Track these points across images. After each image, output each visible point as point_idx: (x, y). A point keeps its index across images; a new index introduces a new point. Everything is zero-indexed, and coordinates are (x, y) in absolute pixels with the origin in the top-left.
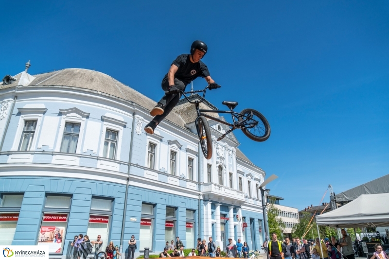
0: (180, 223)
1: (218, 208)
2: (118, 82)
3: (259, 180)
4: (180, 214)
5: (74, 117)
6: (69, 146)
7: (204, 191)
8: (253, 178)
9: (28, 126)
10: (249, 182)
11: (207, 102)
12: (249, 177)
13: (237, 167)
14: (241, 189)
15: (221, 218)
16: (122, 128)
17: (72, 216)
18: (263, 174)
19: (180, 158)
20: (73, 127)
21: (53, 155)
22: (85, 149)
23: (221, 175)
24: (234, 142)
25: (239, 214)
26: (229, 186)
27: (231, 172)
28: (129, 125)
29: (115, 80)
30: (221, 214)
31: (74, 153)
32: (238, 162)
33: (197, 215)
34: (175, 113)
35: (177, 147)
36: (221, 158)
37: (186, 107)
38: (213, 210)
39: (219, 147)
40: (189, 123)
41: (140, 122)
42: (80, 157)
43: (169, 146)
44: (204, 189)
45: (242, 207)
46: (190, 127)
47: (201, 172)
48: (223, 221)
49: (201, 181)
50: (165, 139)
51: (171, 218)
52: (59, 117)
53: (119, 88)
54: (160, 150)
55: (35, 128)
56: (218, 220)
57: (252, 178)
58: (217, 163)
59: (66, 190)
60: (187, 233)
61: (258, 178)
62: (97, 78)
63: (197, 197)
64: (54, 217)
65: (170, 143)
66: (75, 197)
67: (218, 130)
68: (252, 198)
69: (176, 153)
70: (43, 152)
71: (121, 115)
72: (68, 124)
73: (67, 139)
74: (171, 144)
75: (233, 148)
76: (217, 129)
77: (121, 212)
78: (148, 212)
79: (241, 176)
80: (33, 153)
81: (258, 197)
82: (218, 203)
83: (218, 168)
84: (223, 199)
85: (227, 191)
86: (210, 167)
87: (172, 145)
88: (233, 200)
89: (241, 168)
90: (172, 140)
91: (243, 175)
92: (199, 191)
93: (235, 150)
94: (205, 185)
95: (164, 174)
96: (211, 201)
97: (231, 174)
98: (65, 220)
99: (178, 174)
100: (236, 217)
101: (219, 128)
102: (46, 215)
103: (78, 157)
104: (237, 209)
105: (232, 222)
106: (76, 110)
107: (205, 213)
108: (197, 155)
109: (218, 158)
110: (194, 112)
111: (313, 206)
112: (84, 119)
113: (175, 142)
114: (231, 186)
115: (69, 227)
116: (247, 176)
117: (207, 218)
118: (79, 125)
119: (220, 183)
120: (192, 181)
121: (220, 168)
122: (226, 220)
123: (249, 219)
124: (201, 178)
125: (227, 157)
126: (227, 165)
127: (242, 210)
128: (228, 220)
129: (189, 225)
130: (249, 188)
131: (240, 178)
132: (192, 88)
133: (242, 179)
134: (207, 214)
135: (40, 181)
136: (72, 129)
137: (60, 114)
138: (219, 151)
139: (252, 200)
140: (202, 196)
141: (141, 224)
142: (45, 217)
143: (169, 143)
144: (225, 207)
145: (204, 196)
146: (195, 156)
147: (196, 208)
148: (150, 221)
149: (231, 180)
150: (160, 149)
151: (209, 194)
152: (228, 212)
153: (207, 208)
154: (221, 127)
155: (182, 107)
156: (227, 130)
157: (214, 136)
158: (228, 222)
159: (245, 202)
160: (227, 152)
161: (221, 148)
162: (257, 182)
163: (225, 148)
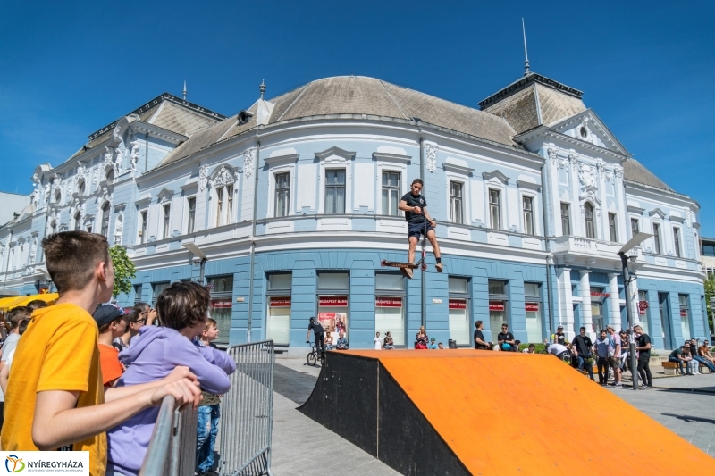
0: (513, 304)
1: (586, 277)
2: (392, 86)
3: (681, 220)
4: (513, 290)
5: (335, 162)
6: (335, 204)
7: (556, 251)
8: (667, 217)
9: (280, 183)
10: (656, 226)
11: (557, 85)
12: (656, 216)
13: (625, 200)
15: (592, 294)
16: (405, 166)
17: (353, 298)
18: (691, 206)
19: (506, 200)
20: (336, 176)
21: (316, 219)
22: (357, 207)
23: (592, 220)
24: (619, 153)
26: (608, 237)
27: (613, 210)
28: (416, 160)
29: (387, 84)
30: (591, 287)
31: (342, 212)
32: (627, 191)
33: (545, 291)
34: (496, 117)
35: (500, 182)
36: (589, 189)
37: (515, 102)
38: (575, 282)
39: (585, 168)
40: (523, 133)
41: (432, 151)
42: (352, 218)
43: (486, 181)
44: (555, 248)
45: (639, 272)
46: (524, 141)
47: (549, 218)
48: (597, 298)
49: (550, 235)
50: (478, 172)
51: (499, 297)
52: (316, 164)
53: (394, 98)
54: (470, 192)
55: (289, 184)
56: (586, 297)
57: (663, 218)
58: (581, 199)
59: (341, 266)
60: (528, 320)
61: (679, 215)
62: (358, 88)
63: (544, 262)
64: (331, 301)
65: (485, 176)
66: (353, 273)
67: (581, 137)
68: (664, 256)
69: (498, 192)
70: (305, 216)
71: (401, 146)
72: (328, 171)
73: (331, 194)
74: (488, 179)
75: (616, 166)
76: (579, 136)
77: (419, 292)
78: (460, 290)
79: (636, 216)
80: (292, 219)
81: (678, 253)
82: (586, 268)
83: (583, 208)
84: (596, 262)
85: (603, 247)
86: (567, 208)
87: (491, 180)
88: (616, 263)
89: (635, 201)
90: (490, 172)
91: (642, 214)
92: (547, 251)
93: (620, 168)
94: (558, 240)
95: (480, 229)
96: (570, 267)
97: (612, 216)
98: (345, 304)
99: (505, 228)
100: (624, 291)
101: (583, 132)
102: (322, 298)
103: (349, 218)
105: (616, 301)
106: (336, 151)
107: (559, 287)
108: (538, 191)
109: (583, 190)
110: (531, 110)
112: (349, 161)
113: (497, 174)
114: (614, 238)
115: (352, 313)
116: (650, 214)
117: (564, 296)
118: (343, 170)
119: (588, 235)
120: (533, 236)
121: (589, 207)
122: (603, 297)
123: (656, 294)
124: (549, 229)
125: (602, 185)
126: (603, 198)
127: (639, 279)
128: (607, 296)
129: (531, 308)
130: (656, 236)
131: (635, 221)
132: (527, 60)
133: (640, 223)
134: (563, 289)
135: (307, 255)
136: (336, 179)
137: (317, 159)
138: (585, 175)
139: (665, 260)
140: (552, 260)
141: (450, 307)
142: (321, 301)
143: (484, 178)
144: (600, 275)
145: (555, 258)
146: (536, 192)
147: (543, 279)
148: (464, 302)
149: (613, 227)
150: (470, 189)
151: (565, 255)
152: (608, 282)
153: (563, 280)
154: (587, 129)
155: (509, 102)
156: (601, 132)
157: (572, 150)
158: (608, 300)
159: (644, 264)
160: (603, 175)
161: (589, 170)
162: (677, 224)
163: (598, 167)
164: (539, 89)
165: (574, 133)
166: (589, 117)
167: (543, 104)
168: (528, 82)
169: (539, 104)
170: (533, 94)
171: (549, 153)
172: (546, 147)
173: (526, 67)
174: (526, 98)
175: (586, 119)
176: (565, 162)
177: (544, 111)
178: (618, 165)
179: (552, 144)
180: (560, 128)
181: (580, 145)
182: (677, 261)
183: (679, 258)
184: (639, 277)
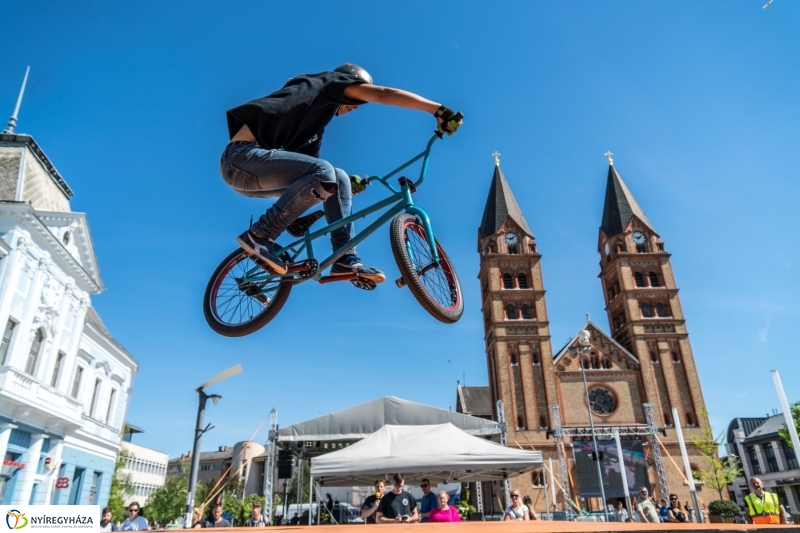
1: (5, 435)
3: (120, 381)
8: (110, 374)
10: (98, 382)
11: (50, 167)
12: (102, 369)
13: (80, 340)
14: (75, 393)
15: (5, 463)
18: (132, 367)
23: (36, 354)
24: (93, 281)
25: (55, 455)
26: (48, 380)
27: (64, 349)
30: (8, 453)
32: (86, 330)
36: (50, 311)
39: (53, 282)
45: (67, 438)
48: (7, 470)
57: (107, 374)
58: (35, 321)
61: (120, 375)
67: (62, 241)
68: (94, 420)
75: (85, 296)
76: (61, 238)
79: (83, 363)
81: (107, 420)
82: (10, 421)
83: (33, 334)
84: (27, 414)
85: (42, 393)
86: (13, 328)
88: (52, 419)
89: (90, 346)
91: (89, 363)
93: (88, 300)
97: (61, 356)
100: (44, 463)
101: (66, 238)
104: (52, 442)
105: (30, 476)
109: (41, 309)
110: (8, 177)
114: (54, 384)
116: (97, 367)
119: (27, 371)
121: (40, 335)
122: (15, 468)
123: (73, 470)
125: (64, 313)
126: (60, 329)
127: (65, 447)
128: (21, 467)
130: (95, 395)
131: (81, 369)
132: (15, 117)
133: (84, 373)
138: (50, 293)
139: (93, 425)
144: (23, 435)
149: (57, 370)
152: (28, 446)
154: (71, 236)
156: (84, 248)
157: (46, 253)
158: (19, 473)
159: (78, 427)
160: (68, 300)
161: (56, 287)
162: (116, 385)
163: (66, 288)
164: (28, 157)
165: (58, 232)
166: (79, 223)
167: (28, 179)
168: (13, 141)
169: (23, 176)
170: (17, 159)
171: (19, 243)
172: (19, 233)
173: (10, 125)
174: (4, 159)
175: (75, 225)
176: (34, 264)
177: (27, 188)
178: (87, 295)
179: (26, 234)
180: (45, 218)
181: (59, 251)
182: (105, 430)
183: (106, 426)
184: (66, 445)
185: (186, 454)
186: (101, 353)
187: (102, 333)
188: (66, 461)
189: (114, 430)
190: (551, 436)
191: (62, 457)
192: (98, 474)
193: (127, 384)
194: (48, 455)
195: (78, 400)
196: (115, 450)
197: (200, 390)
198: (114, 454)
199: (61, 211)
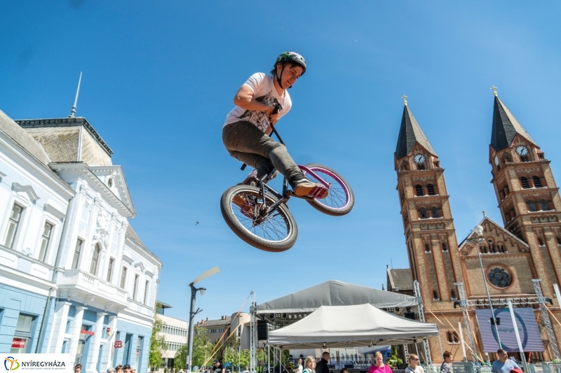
1: (81, 314)
3: (151, 275)
4: (5, 321)
7: (62, 283)
8: (144, 271)
10: (137, 276)
11: (97, 137)
12: (139, 268)
13: (124, 249)
14: (123, 285)
15: (82, 332)
18: (158, 266)
19: (29, 219)
23: (96, 260)
25: (112, 326)
26: (105, 277)
27: (114, 256)
30: (83, 325)
32: (127, 243)
33: (39, 325)
34: (33, 139)
35: (28, 198)
36: (103, 232)
37: (57, 134)
38: (71, 318)
39: (104, 213)
40: (58, 163)
43: (14, 193)
44: (61, 280)
45: (120, 315)
46: (59, 170)
47: (64, 249)
48: (84, 336)
49: (60, 266)
50: (8, 180)
56: (76, 334)
57: (142, 271)
58: (94, 239)
61: (151, 271)
63: (46, 293)
65: (16, 187)
67: (107, 185)
68: (136, 302)
69: (23, 208)
74: (16, 191)
75: (125, 220)
76: (107, 183)
79: (127, 265)
81: (144, 301)
82: (83, 305)
83: (94, 248)
84: (93, 300)
85: (102, 286)
86: (81, 244)
87: (20, 193)
88: (109, 303)
89: (130, 253)
90: (22, 184)
91: (130, 264)
92: (53, 282)
93: (126, 222)
94: (66, 273)
96: (71, 301)
97: (112, 261)
99: (19, 248)
100: (106, 331)
101: (110, 182)
104: (110, 317)
105: (98, 339)
107: (54, 322)
108: (62, 220)
110: (72, 146)
111: (209, 320)
113: (29, 189)
114: (109, 279)
116: (136, 266)
117: (57, 331)
119: (91, 272)
120: (43, 263)
121: (98, 248)
122: (89, 335)
123: (125, 335)
124: (61, 260)
125: (112, 232)
126: (110, 244)
127: (118, 321)
128: (92, 334)
129: (18, 343)
130: (135, 285)
131: (125, 269)
132: (75, 106)
133: (128, 270)
134: (59, 324)
138: (102, 220)
139: (136, 305)
140: (55, 292)
143: (13, 188)
144: (92, 314)
145: (59, 291)
146: (59, 221)
147: (39, 311)
149: (110, 270)
151: (71, 288)
152: (95, 321)
153: (61, 315)
154: (113, 181)
155: (49, 131)
156: (122, 189)
157: (98, 194)
158: (91, 338)
159: (126, 307)
160: (114, 224)
161: (106, 216)
162: (148, 278)
163: (112, 216)
164: (83, 132)
165: (104, 179)
166: (117, 172)
167: (84, 146)
168: (74, 122)
169: (81, 144)
170: (77, 134)
171: (81, 189)
172: (81, 182)
173: (72, 112)
174: (69, 135)
175: (115, 173)
176: (91, 202)
177: (84, 152)
178: (126, 219)
179: (85, 182)
180: (95, 171)
181: (106, 192)
182: (143, 308)
183: (144, 305)
184: (119, 319)
185: (200, 322)
186: (137, 257)
187: (137, 244)
188: (119, 330)
189: (149, 308)
190: (457, 306)
191: (117, 327)
192: (141, 338)
193: (156, 277)
194: (108, 326)
195: (125, 290)
196: (151, 321)
197: (191, 285)
198: (150, 324)
199: (106, 165)
